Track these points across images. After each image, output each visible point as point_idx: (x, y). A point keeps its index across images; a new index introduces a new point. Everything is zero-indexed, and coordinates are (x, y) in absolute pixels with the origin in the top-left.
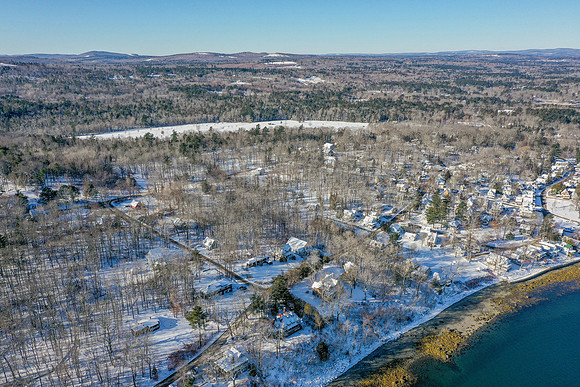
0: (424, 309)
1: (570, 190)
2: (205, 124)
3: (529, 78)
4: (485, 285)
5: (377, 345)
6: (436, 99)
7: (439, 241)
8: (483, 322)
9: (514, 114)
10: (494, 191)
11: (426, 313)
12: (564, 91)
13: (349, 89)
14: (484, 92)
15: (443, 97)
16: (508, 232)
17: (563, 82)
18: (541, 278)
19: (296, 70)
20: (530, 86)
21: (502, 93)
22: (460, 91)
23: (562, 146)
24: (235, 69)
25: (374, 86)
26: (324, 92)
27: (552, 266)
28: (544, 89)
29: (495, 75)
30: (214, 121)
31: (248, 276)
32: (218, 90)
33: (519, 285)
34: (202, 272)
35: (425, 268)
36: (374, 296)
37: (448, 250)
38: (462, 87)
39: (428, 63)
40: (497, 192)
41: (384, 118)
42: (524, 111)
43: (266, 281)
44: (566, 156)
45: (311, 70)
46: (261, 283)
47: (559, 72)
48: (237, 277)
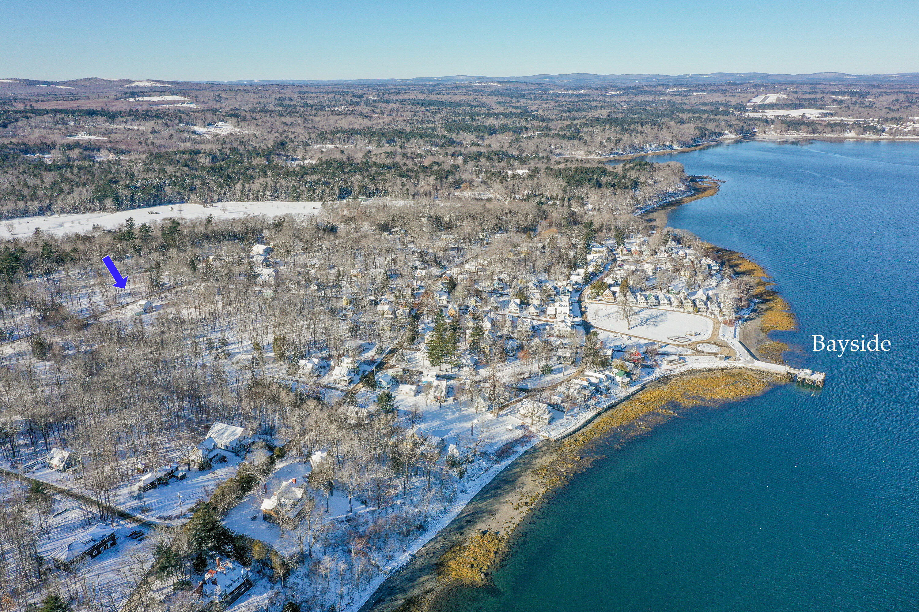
0: (441, 506)
1: (613, 289)
2: (24, 220)
3: (542, 119)
4: (521, 450)
5: (378, 581)
6: (420, 156)
7: (450, 391)
8: (525, 509)
9: (530, 177)
10: (518, 301)
11: (445, 512)
12: (588, 139)
13: (283, 144)
14: (486, 143)
15: (429, 152)
16: (543, 364)
17: (586, 125)
18: (591, 426)
19: (187, 112)
20: (545, 132)
21: (510, 144)
22: (452, 142)
23: (596, 225)
24: (73, 112)
25: (322, 137)
26: (241, 148)
27: (604, 405)
28: (563, 137)
29: (498, 115)
30: (41, 212)
31: (144, 510)
32: (42, 152)
33: (565, 442)
34: (51, 519)
35: (435, 440)
36: (364, 502)
37: (466, 404)
38: (454, 136)
39: (401, 97)
40: (522, 303)
41: (344, 193)
42: (542, 171)
43: (177, 512)
44: (602, 239)
45: (214, 111)
46: (170, 518)
47: (579, 110)
48: (124, 516)
